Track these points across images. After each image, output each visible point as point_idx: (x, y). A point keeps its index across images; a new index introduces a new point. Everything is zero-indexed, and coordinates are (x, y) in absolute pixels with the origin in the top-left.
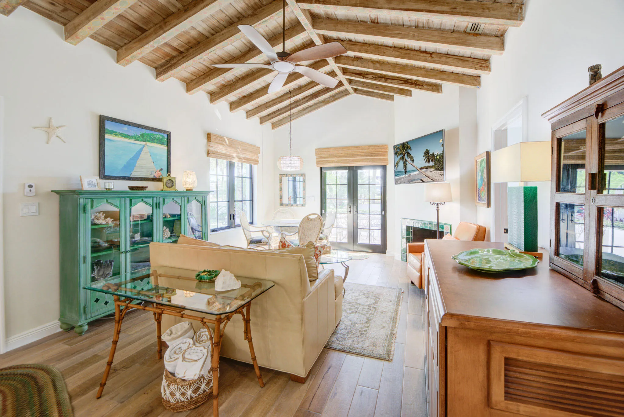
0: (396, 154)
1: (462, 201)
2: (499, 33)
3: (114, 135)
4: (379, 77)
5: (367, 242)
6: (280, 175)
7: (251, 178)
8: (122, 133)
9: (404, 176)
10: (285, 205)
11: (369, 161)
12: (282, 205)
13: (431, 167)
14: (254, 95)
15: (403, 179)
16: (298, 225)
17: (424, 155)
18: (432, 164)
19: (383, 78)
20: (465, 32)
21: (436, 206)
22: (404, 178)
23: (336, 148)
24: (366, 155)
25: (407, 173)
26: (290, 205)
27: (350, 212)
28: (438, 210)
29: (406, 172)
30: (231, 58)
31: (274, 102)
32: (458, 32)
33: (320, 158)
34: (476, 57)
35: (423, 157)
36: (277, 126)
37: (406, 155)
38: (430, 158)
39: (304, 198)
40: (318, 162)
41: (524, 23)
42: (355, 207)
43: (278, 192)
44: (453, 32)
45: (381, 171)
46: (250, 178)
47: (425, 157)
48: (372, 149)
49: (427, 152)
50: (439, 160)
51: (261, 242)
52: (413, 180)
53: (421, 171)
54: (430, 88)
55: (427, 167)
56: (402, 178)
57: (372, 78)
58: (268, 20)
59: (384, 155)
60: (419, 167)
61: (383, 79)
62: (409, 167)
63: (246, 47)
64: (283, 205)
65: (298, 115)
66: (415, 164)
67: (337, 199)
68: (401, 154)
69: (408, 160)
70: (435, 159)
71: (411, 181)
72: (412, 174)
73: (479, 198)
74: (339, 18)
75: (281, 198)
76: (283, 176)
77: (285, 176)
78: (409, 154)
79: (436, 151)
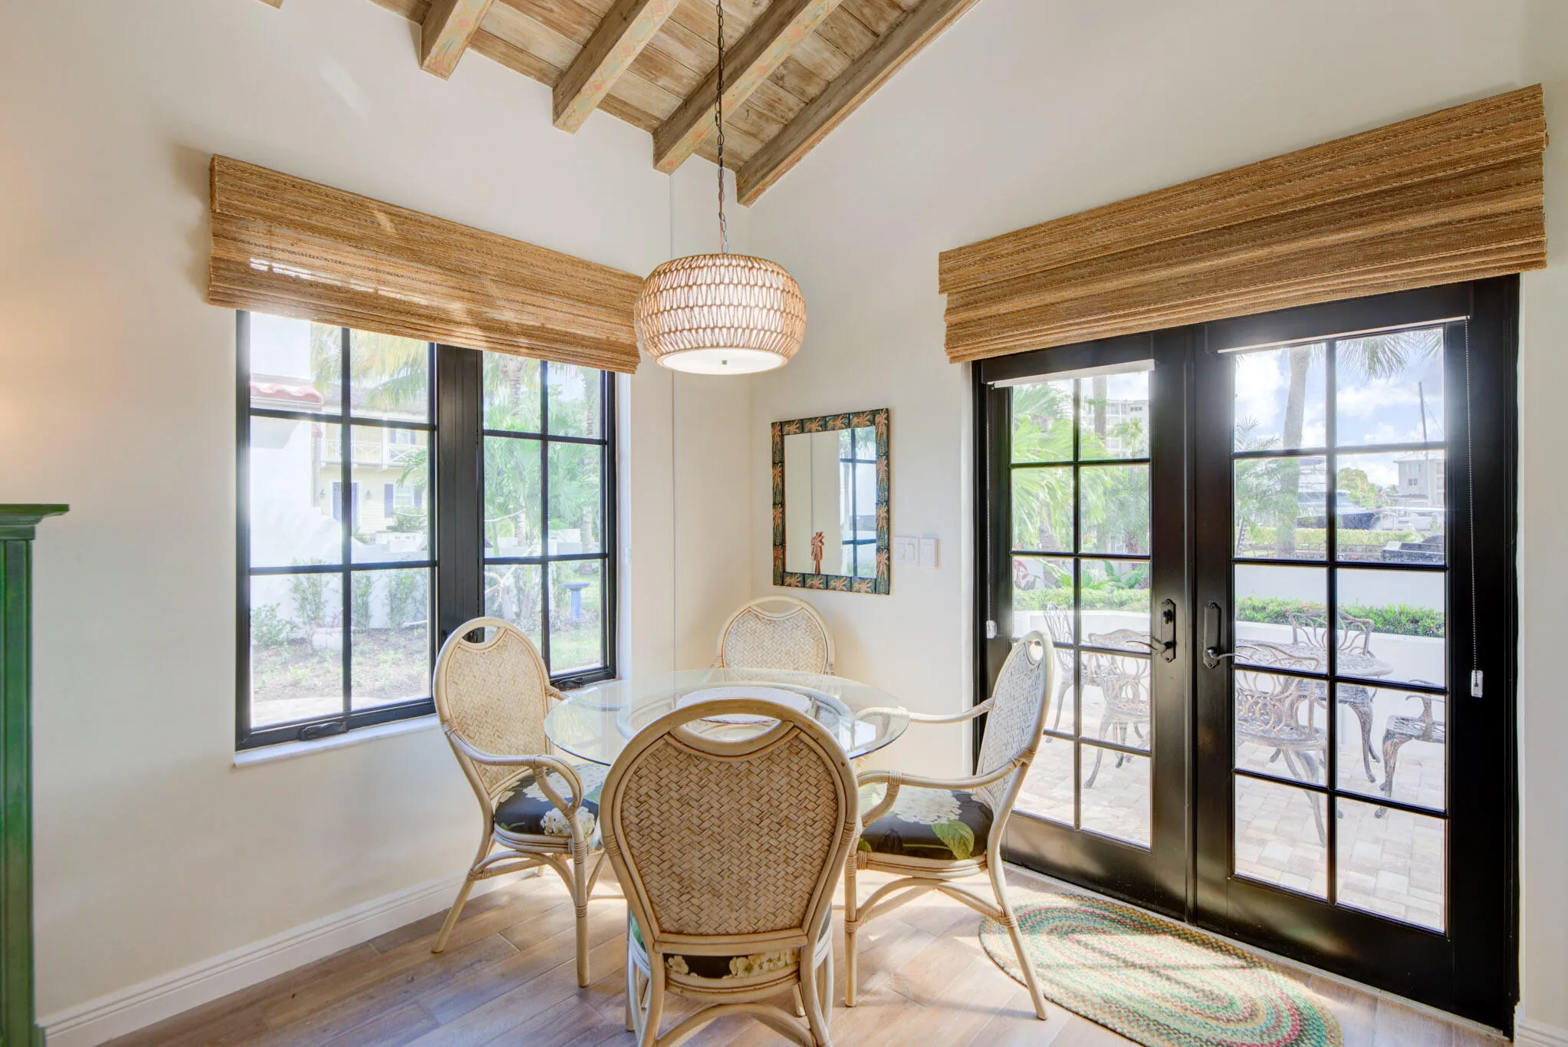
6: (773, 424)
7: (609, 443)
10: (793, 580)
11: (1341, 265)
12: (781, 577)
26: (816, 581)
27: (1171, 645)
33: (966, 306)
36: (759, 174)
39: (885, 548)
40: (956, 336)
42: (1207, 617)
43: (768, 512)
46: (602, 442)
51: (539, 830)
64: (788, 580)
65: (849, 87)
67: (1077, 556)
75: (780, 543)
76: (786, 428)
77: (793, 428)
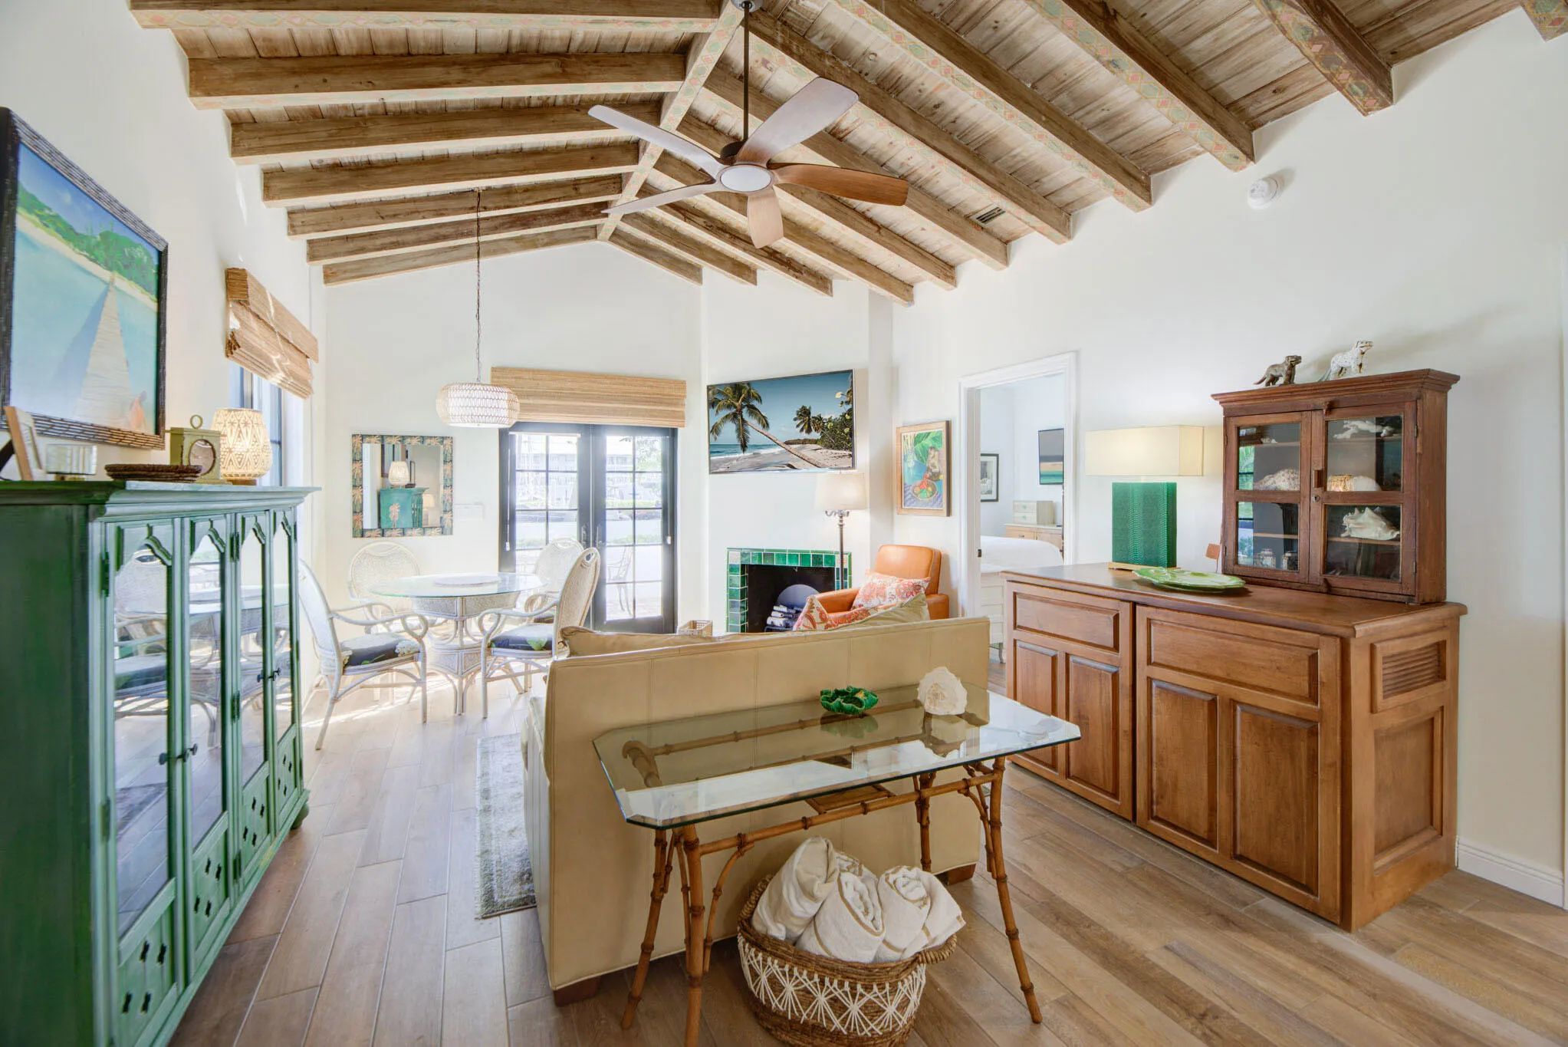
0: (712, 404)
1: (873, 507)
2: (1006, 237)
3: (37, 220)
4: (719, 228)
5: (625, 616)
6: (354, 435)
8: (57, 217)
9: (737, 455)
10: (373, 534)
11: (643, 416)
13: (815, 442)
14: (373, 170)
15: (735, 462)
17: (796, 416)
18: (815, 435)
19: (727, 232)
20: (967, 217)
21: (837, 518)
22: (737, 459)
23: (555, 374)
24: (635, 401)
25: (748, 450)
28: (841, 526)
29: (744, 447)
30: (431, 52)
31: (411, 206)
32: (958, 213)
34: (940, 257)
35: (795, 419)
37: (745, 410)
38: (812, 424)
41: (1069, 243)
44: (952, 209)
45: (664, 441)
47: (798, 422)
48: (652, 387)
49: (804, 412)
52: (766, 465)
53: (787, 447)
54: (814, 280)
55: (805, 442)
56: (733, 459)
57: (704, 225)
58: (656, 23)
59: (676, 405)
60: (782, 439)
61: (728, 235)
62: (755, 436)
63: (505, 43)
66: (772, 431)
67: (547, 510)
68: (729, 407)
69: (752, 422)
70: (824, 428)
71: (759, 467)
72: (763, 452)
73: (909, 500)
74: (769, 90)
75: (359, 511)
78: (753, 410)
79: (829, 410)
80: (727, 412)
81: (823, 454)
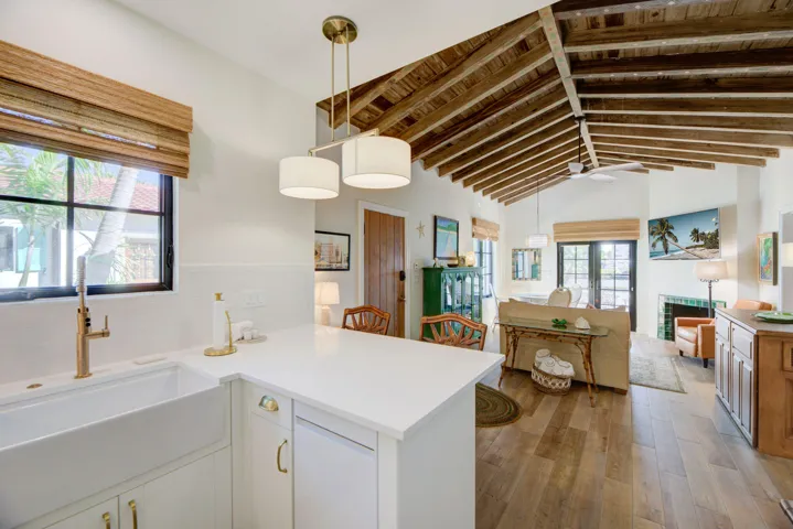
0: (652, 233)
1: (740, 278)
6: (512, 250)
8: (442, 227)
9: (664, 256)
12: (514, 279)
13: (701, 246)
16: (547, 297)
17: (691, 234)
18: (701, 243)
21: (708, 283)
22: (664, 258)
24: (612, 230)
25: (668, 253)
27: (592, 287)
28: (710, 287)
29: (666, 252)
33: (558, 233)
35: (691, 236)
37: (666, 234)
38: (699, 237)
39: (540, 273)
45: (630, 247)
48: (620, 223)
49: (695, 232)
50: (711, 239)
52: (677, 259)
53: (687, 250)
54: (700, 165)
55: (696, 246)
59: (634, 230)
60: (685, 246)
62: (671, 246)
66: (679, 243)
67: (576, 274)
68: (659, 233)
69: (670, 240)
70: (706, 238)
71: (674, 260)
72: (676, 253)
73: (763, 276)
78: (670, 234)
79: (708, 229)
80: (657, 237)
81: (705, 252)
